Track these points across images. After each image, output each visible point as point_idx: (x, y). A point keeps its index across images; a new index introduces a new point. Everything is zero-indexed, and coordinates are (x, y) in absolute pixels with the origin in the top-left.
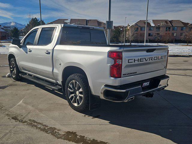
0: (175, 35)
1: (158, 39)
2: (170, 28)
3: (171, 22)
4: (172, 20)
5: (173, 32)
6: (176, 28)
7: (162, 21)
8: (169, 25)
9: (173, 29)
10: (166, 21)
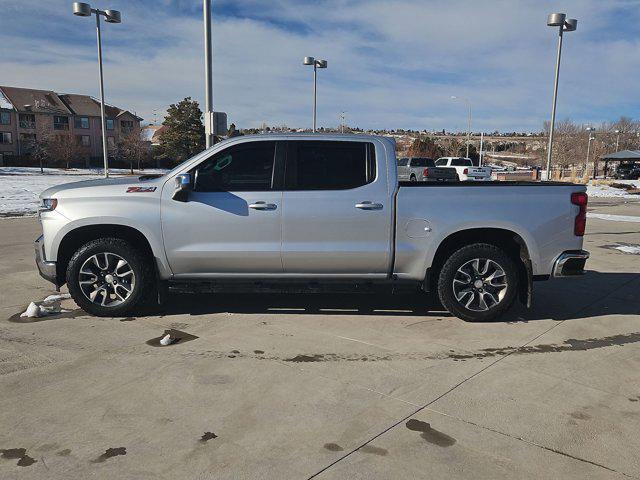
0: (86, 140)
1: (42, 155)
2: (65, 119)
3: (65, 99)
4: (68, 96)
5: (78, 132)
6: (86, 120)
7: (36, 94)
8: (64, 110)
9: (78, 124)
10: (49, 96)
